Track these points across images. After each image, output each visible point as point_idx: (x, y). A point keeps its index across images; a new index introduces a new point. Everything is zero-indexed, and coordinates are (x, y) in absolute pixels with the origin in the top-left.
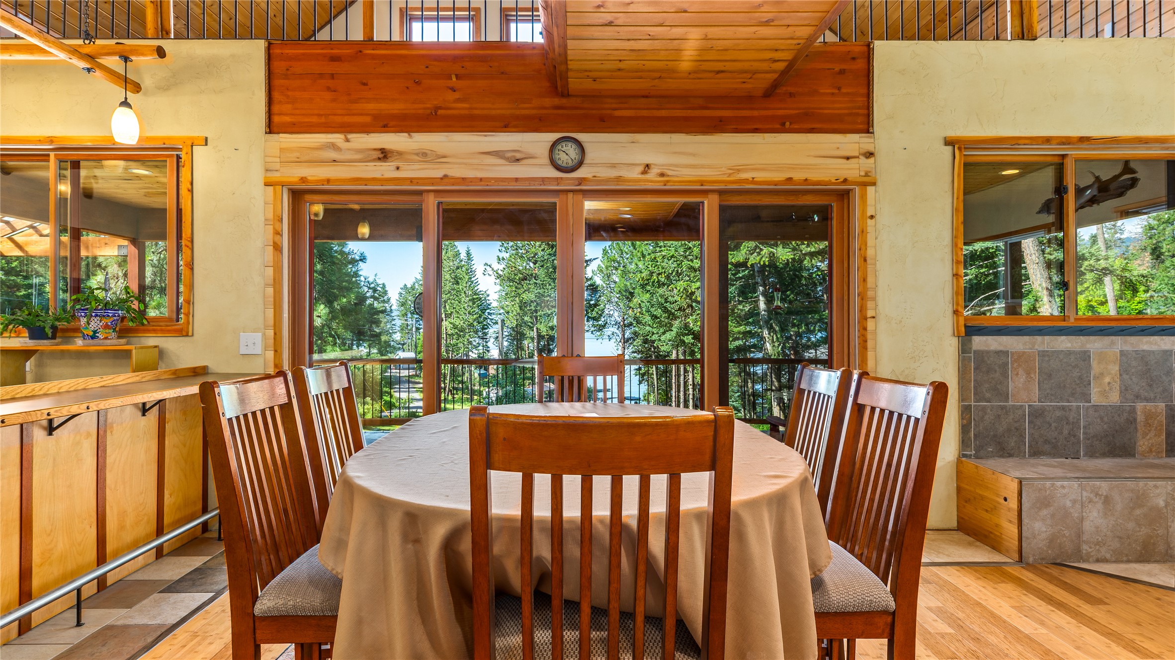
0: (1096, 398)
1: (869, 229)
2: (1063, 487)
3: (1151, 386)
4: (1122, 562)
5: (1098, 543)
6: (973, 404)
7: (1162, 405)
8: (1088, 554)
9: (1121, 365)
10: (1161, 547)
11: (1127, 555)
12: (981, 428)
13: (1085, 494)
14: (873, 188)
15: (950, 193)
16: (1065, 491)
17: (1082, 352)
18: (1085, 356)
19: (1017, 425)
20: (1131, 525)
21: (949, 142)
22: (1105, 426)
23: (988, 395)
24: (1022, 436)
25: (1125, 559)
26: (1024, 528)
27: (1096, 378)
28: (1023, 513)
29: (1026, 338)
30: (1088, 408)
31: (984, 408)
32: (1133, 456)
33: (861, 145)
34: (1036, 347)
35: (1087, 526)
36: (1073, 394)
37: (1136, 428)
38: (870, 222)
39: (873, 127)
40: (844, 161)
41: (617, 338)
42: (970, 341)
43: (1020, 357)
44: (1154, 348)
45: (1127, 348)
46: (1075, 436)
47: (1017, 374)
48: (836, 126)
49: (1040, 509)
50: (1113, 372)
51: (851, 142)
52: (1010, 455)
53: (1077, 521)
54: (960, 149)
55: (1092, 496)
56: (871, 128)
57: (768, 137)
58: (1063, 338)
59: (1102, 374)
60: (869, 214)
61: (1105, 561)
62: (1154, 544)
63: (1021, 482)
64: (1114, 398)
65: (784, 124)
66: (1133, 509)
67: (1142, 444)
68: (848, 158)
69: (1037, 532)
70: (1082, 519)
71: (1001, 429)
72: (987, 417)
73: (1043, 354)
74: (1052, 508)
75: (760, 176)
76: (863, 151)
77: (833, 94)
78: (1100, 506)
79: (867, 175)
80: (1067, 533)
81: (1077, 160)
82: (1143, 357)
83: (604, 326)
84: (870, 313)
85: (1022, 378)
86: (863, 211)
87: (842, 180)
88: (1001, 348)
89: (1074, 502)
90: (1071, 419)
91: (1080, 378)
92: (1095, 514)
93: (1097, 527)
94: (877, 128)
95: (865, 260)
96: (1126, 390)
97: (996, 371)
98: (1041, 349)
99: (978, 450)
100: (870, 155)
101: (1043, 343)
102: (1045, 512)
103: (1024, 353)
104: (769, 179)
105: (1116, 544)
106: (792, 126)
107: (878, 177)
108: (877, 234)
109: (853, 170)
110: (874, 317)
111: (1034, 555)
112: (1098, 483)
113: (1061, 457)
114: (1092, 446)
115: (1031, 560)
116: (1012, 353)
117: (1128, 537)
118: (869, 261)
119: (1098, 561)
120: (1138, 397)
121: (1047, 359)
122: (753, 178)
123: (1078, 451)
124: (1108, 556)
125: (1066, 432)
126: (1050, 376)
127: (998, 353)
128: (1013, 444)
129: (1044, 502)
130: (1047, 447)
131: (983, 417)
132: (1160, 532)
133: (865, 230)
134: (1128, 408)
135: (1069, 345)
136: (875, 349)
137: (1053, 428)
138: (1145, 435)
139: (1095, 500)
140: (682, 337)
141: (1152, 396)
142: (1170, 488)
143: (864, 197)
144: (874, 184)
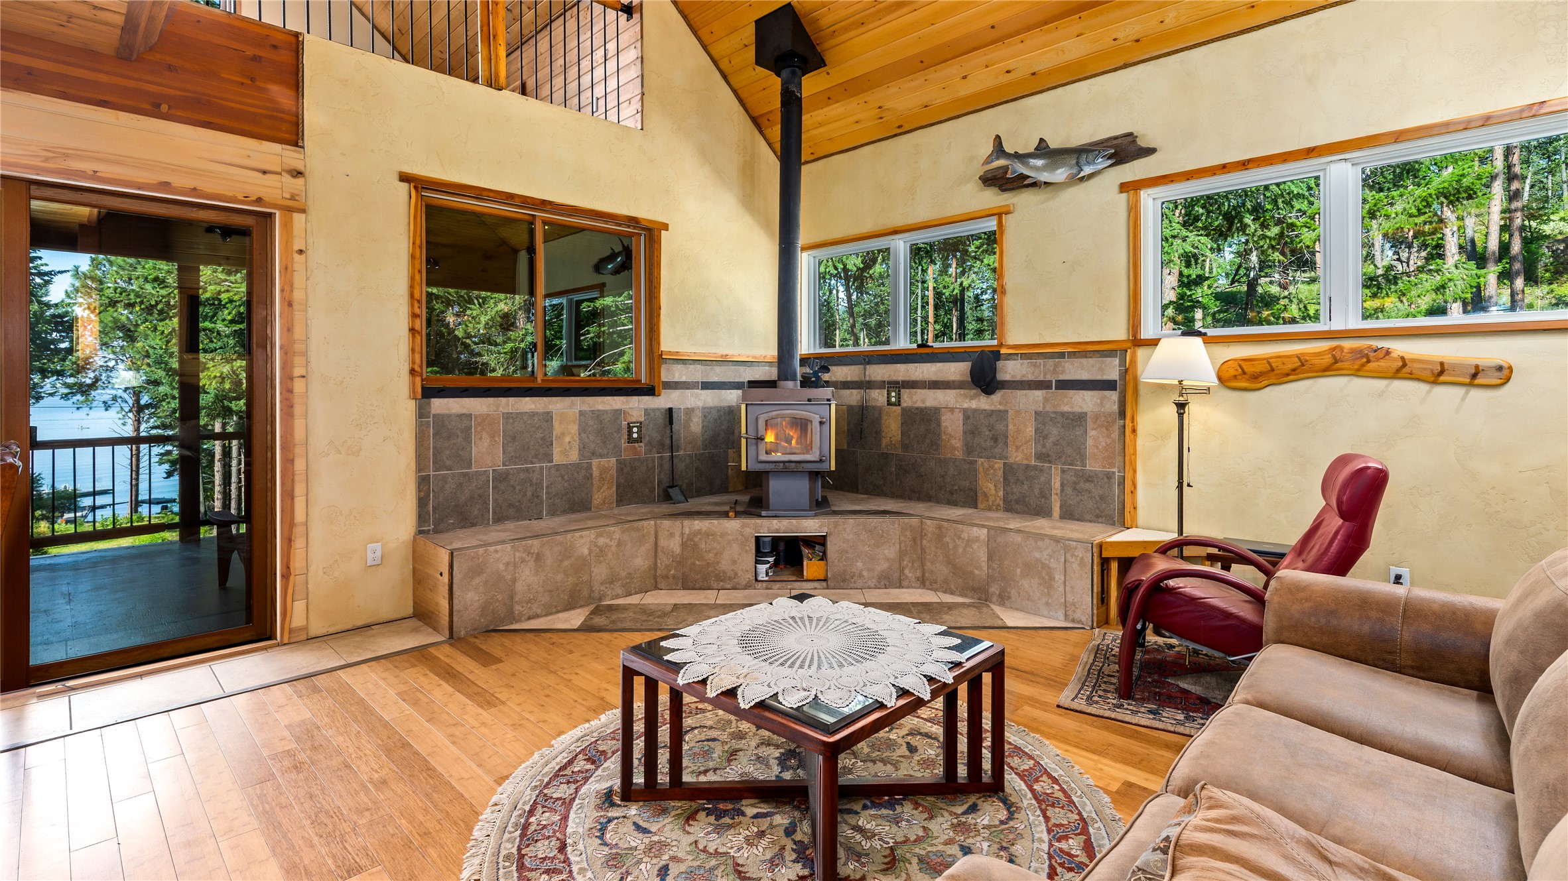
0: (558, 458)
1: (296, 266)
2: (496, 551)
3: (604, 443)
4: (551, 614)
5: (529, 601)
6: (432, 473)
7: (613, 460)
8: (521, 614)
9: (580, 425)
10: (585, 593)
11: (556, 607)
12: (441, 499)
13: (518, 554)
14: (303, 216)
15: (407, 237)
16: (498, 556)
17: (544, 413)
18: (548, 417)
19: (480, 492)
20: (559, 577)
21: (404, 178)
22: (566, 484)
23: (448, 463)
24: (486, 503)
25: (554, 610)
26: (455, 601)
27: (558, 438)
28: (455, 586)
29: (491, 400)
30: (550, 468)
31: (445, 477)
32: (590, 509)
33: (285, 160)
34: (501, 409)
35: (520, 586)
36: (536, 456)
37: (592, 483)
38: (297, 257)
39: (303, 140)
40: (260, 175)
41: (123, 405)
42: (429, 404)
43: (485, 419)
44: (607, 408)
45: (585, 408)
46: (538, 497)
47: (481, 438)
48: (247, 128)
49: (472, 578)
50: (573, 431)
51: (271, 153)
52: (473, 525)
53: (510, 583)
54: (416, 188)
55: (524, 555)
56: (300, 141)
57: (124, 116)
58: (527, 399)
59: (563, 434)
60: (296, 247)
61: (537, 616)
62: (580, 590)
63: (452, 553)
64: (574, 456)
65: (158, 106)
66: (561, 561)
67: (597, 498)
68: (264, 172)
69: (469, 603)
70: (514, 580)
71: (463, 498)
72: (447, 486)
73: (507, 416)
74: (485, 575)
75: (106, 170)
76: (286, 167)
77: (242, 84)
78: (532, 564)
79: (293, 198)
80: (500, 597)
81: (545, 223)
82: (598, 415)
83: (93, 386)
84: (298, 371)
85: (486, 441)
86: (287, 242)
87: (254, 198)
88: (464, 411)
89: (507, 564)
90: (534, 481)
91: (543, 439)
92: (527, 572)
93: (529, 586)
94: (308, 140)
95: (290, 305)
96: (584, 448)
97: (458, 437)
98: (505, 411)
99: (437, 523)
100: (298, 174)
101: (507, 404)
102: (477, 580)
103: (488, 415)
104: (128, 178)
105: (546, 598)
106: (172, 112)
107: (310, 203)
108: (309, 273)
109: (273, 189)
110: (303, 377)
111: (466, 628)
112: (530, 542)
113: (526, 519)
114: (554, 505)
115: (463, 633)
116: (476, 417)
117: (557, 589)
118: (296, 306)
119: (529, 618)
120: (593, 454)
121: (511, 421)
122: (95, 172)
123: (541, 511)
124: (539, 611)
125: (529, 494)
126: (514, 439)
127: (460, 416)
128: (476, 513)
129: (477, 571)
130: (511, 511)
131: (444, 486)
132: (585, 578)
133: (289, 267)
134: (585, 465)
135: (533, 406)
136: (306, 415)
137: (517, 491)
138: (599, 488)
139: (527, 559)
140: (226, 403)
141: (606, 451)
142: (593, 536)
143: (288, 226)
144: (303, 211)
